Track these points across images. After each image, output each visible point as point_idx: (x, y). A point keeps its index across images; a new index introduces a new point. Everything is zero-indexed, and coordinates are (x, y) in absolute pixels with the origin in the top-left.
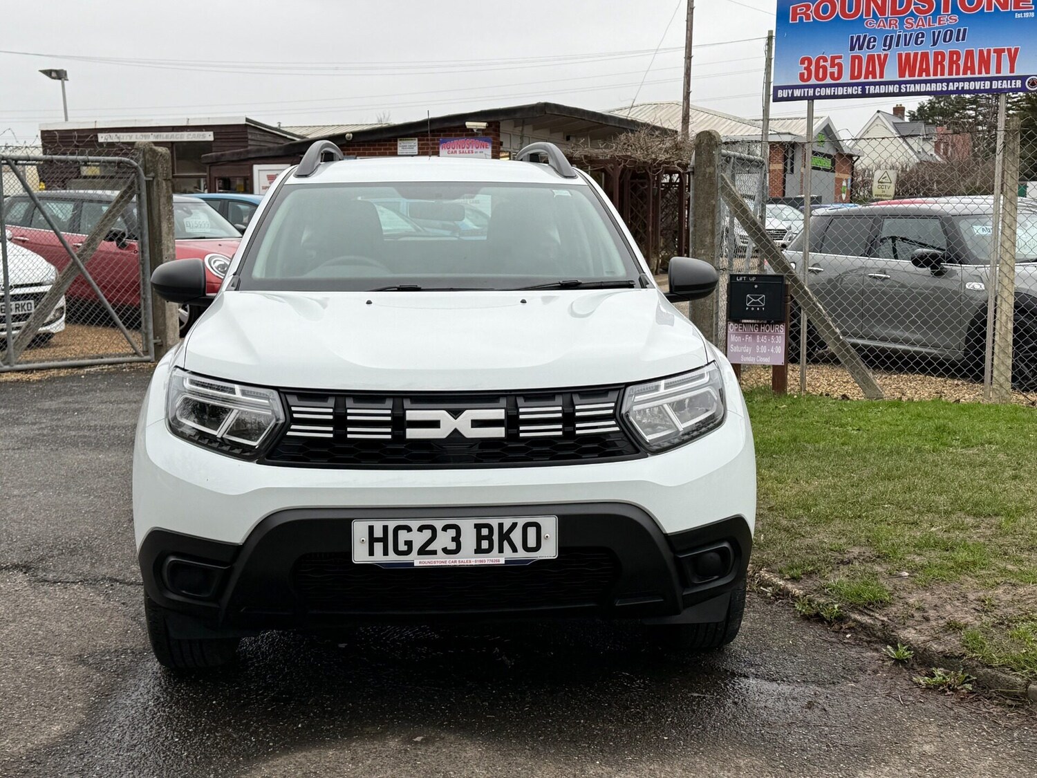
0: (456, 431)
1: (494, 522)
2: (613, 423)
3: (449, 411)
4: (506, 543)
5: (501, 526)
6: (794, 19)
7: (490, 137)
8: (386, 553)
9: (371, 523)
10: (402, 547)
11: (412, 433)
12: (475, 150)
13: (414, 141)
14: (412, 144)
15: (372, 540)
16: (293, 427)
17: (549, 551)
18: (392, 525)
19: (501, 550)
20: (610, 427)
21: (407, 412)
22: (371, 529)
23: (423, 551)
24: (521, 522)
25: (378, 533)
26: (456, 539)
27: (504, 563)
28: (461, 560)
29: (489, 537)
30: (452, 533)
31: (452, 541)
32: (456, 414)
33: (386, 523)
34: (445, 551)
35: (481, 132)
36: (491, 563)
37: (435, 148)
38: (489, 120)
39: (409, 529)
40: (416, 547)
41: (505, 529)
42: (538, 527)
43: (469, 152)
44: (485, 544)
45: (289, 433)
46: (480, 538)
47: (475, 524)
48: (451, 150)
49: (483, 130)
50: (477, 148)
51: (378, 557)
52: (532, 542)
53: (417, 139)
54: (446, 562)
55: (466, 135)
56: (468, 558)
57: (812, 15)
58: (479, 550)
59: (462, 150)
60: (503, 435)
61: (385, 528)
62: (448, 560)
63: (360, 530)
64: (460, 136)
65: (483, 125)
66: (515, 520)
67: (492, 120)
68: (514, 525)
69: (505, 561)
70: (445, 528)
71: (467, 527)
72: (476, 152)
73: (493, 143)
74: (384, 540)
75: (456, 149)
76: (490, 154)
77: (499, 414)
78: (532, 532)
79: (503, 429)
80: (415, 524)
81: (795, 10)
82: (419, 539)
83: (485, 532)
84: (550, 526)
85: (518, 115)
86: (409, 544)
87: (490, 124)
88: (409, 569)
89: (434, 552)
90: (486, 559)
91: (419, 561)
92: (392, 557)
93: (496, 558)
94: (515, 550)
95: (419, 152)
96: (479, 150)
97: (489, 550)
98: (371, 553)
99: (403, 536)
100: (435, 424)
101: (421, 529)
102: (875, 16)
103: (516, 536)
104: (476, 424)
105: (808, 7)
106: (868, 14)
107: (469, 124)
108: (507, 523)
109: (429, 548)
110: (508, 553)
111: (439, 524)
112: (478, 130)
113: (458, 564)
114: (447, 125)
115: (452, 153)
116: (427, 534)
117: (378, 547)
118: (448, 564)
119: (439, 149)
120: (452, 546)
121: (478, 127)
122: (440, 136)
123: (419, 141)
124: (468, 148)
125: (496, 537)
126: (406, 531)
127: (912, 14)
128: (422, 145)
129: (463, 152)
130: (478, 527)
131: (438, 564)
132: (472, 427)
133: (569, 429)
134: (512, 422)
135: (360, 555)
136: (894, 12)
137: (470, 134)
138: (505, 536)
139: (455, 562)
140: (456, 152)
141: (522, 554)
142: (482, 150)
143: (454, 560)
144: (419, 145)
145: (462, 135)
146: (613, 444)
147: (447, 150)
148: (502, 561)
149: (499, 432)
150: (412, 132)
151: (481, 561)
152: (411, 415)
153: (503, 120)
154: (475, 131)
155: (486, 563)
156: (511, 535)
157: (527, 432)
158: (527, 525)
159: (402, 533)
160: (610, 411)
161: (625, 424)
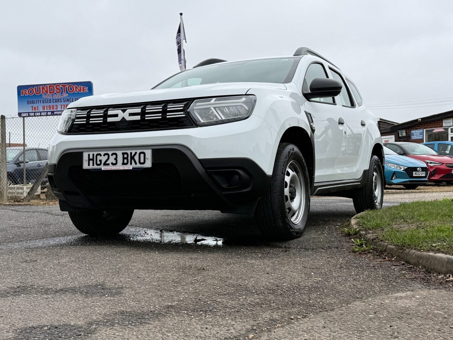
0: (123, 118)
1: (129, 152)
2: (183, 113)
3: (122, 110)
4: (133, 161)
5: (131, 153)
8: (93, 165)
9: (89, 153)
10: (99, 163)
11: (110, 120)
14: (450, 121)
15: (89, 160)
16: (76, 120)
17: (148, 164)
18: (95, 153)
19: (131, 164)
20: (181, 115)
21: (109, 111)
22: (89, 155)
23: (105, 164)
24: (138, 152)
25: (91, 157)
26: (116, 159)
27: (132, 169)
28: (117, 167)
29: (127, 158)
30: (114, 156)
31: (115, 160)
32: (124, 111)
33: (93, 153)
34: (112, 164)
39: (100, 155)
40: (103, 162)
41: (133, 155)
42: (144, 153)
44: (126, 161)
45: (75, 123)
46: (124, 158)
51: (91, 167)
52: (142, 161)
54: (112, 168)
56: (120, 167)
58: (123, 164)
60: (140, 119)
61: (93, 155)
63: (85, 156)
66: (136, 151)
68: (136, 153)
69: (132, 168)
70: (112, 155)
71: (119, 153)
74: (93, 160)
78: (142, 155)
79: (140, 116)
80: (102, 153)
82: (104, 159)
83: (126, 156)
84: (149, 153)
86: (100, 161)
88: (100, 171)
89: (108, 164)
90: (126, 167)
91: (104, 168)
92: (96, 167)
93: (129, 167)
94: (136, 164)
97: (127, 164)
98: (89, 165)
99: (99, 158)
100: (116, 116)
101: (104, 155)
103: (136, 158)
104: (131, 114)
108: (134, 152)
109: (107, 163)
110: (134, 165)
111: (110, 153)
113: (116, 169)
116: (106, 157)
117: (91, 162)
118: (113, 169)
120: (114, 162)
125: (129, 158)
130: (123, 154)
131: (110, 169)
132: (129, 116)
133: (164, 116)
134: (143, 114)
135: (85, 166)
138: (132, 158)
141: (139, 165)
143: (115, 167)
146: (183, 122)
149: (138, 118)
150: (449, 115)
151: (124, 168)
152: (110, 112)
155: (126, 169)
156: (134, 157)
157: (148, 117)
158: (140, 153)
159: (98, 157)
160: (182, 108)
161: (188, 114)
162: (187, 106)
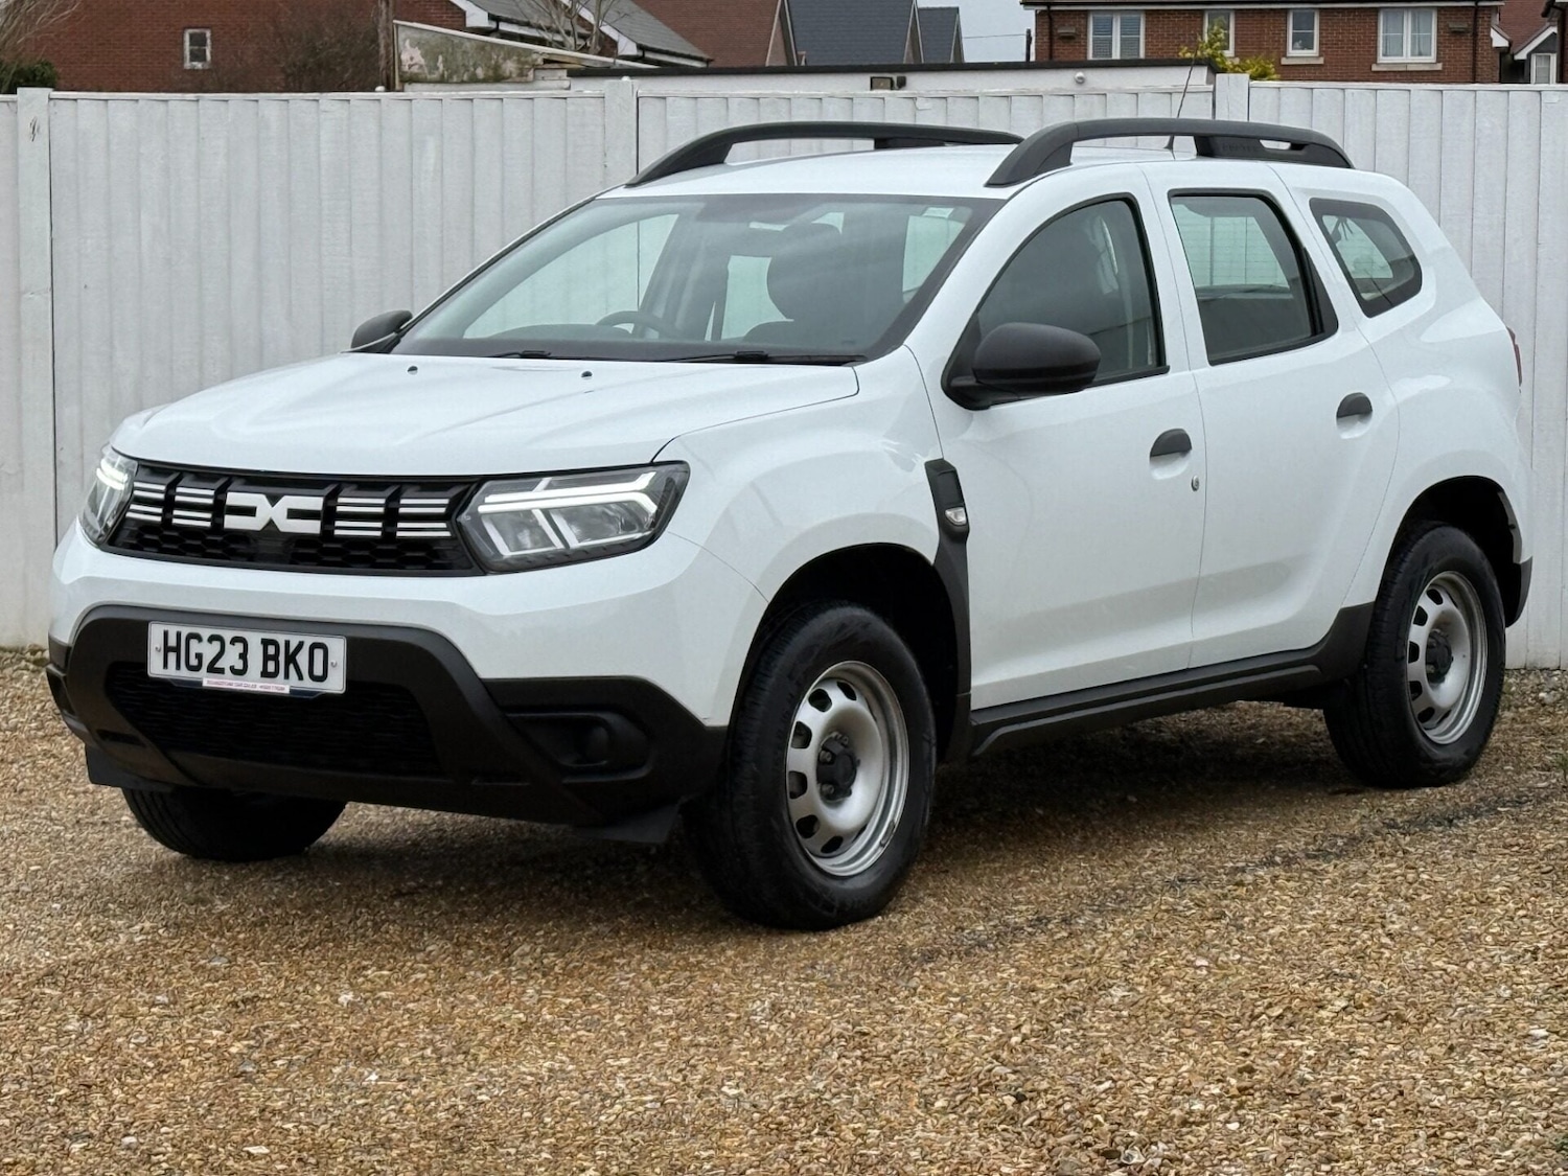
0: (271, 523)
1: (281, 638)
2: (443, 525)
3: (267, 496)
4: (291, 667)
5: (287, 644)
8: (178, 667)
9: (166, 627)
10: (194, 662)
11: (231, 522)
15: (167, 649)
16: (132, 507)
17: (336, 684)
18: (185, 631)
19: (287, 676)
20: (439, 531)
21: (229, 493)
22: (166, 634)
23: (212, 669)
24: (309, 640)
25: (172, 642)
26: (243, 656)
28: (247, 683)
29: (275, 658)
30: (239, 647)
31: (240, 658)
32: (274, 500)
33: (179, 629)
34: (232, 669)
36: (276, 691)
39: (198, 637)
40: (206, 663)
41: (291, 649)
42: (324, 647)
44: (271, 667)
45: (129, 515)
46: (266, 658)
47: (262, 639)
51: (172, 673)
52: (318, 671)
54: (231, 684)
56: (253, 683)
58: (265, 674)
60: (318, 531)
61: (179, 635)
62: (234, 682)
63: (156, 635)
66: (302, 639)
68: (300, 645)
69: (290, 690)
70: (234, 640)
71: (255, 639)
74: (177, 650)
77: (315, 503)
78: (319, 653)
79: (318, 523)
80: (206, 633)
82: (209, 651)
83: (271, 650)
84: (338, 648)
86: (199, 656)
88: (194, 691)
89: (221, 671)
90: (271, 685)
91: (209, 681)
92: (185, 674)
93: (281, 686)
94: (301, 677)
97: (274, 675)
98: (165, 665)
99: (195, 647)
100: (252, 512)
101: (211, 640)
103: (302, 659)
104: (294, 514)
108: (294, 641)
109: (218, 665)
110: (294, 681)
111: (228, 635)
113: (243, 688)
116: (216, 645)
117: (172, 657)
118: (234, 687)
120: (239, 665)
125: (282, 659)
126: (197, 641)
130: (266, 643)
131: (225, 687)
132: (287, 518)
133: (389, 530)
134: (328, 515)
135: (156, 668)
138: (291, 659)
139: (241, 685)
141: (308, 684)
146: (436, 554)
148: (287, 691)
149: (313, 527)
151: (266, 687)
152: (234, 498)
155: (271, 691)
156: (297, 658)
157: (343, 528)
158: (314, 646)
159: (193, 642)
160: (442, 510)
161: (458, 529)
162: (459, 504)
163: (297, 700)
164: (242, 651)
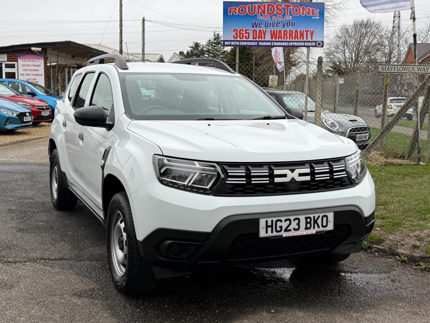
0: (293, 178)
1: (312, 216)
3: (290, 170)
4: (316, 224)
5: (314, 217)
6: (230, 13)
7: (43, 55)
8: (272, 232)
9: (267, 219)
10: (278, 229)
11: (277, 180)
12: (35, 60)
13: (5, 55)
14: (4, 56)
15: (267, 226)
16: (229, 179)
17: (330, 227)
18: (275, 219)
19: (314, 228)
21: (275, 171)
22: (267, 221)
23: (286, 230)
24: (321, 215)
25: (269, 224)
26: (298, 224)
28: (300, 233)
29: (310, 223)
30: (297, 221)
32: (292, 171)
33: (272, 219)
34: (295, 229)
35: (38, 52)
36: (311, 233)
37: (15, 59)
38: (42, 47)
39: (281, 221)
40: (283, 229)
41: (316, 218)
42: (326, 216)
43: (33, 61)
44: (308, 226)
45: (227, 182)
46: (307, 223)
47: (305, 217)
48: (24, 60)
49: (39, 51)
50: (37, 59)
51: (270, 234)
52: (325, 224)
53: (6, 54)
55: (31, 53)
56: (302, 232)
57: (237, 12)
58: (306, 228)
59: (29, 60)
60: (309, 179)
61: (272, 221)
62: (295, 233)
63: (262, 223)
64: (28, 54)
65: (40, 49)
66: (319, 215)
67: (44, 47)
68: (319, 217)
70: (294, 220)
71: (302, 218)
72: (36, 61)
73: (44, 58)
74: (271, 226)
75: (26, 60)
76: (43, 62)
77: (308, 170)
78: (325, 219)
79: (309, 177)
80: (283, 219)
81: (230, 9)
82: (285, 225)
83: (309, 220)
84: (331, 216)
85: (57, 46)
86: (281, 227)
87: (43, 49)
88: (281, 238)
89: (290, 230)
90: (309, 232)
91: (285, 234)
92: (275, 234)
93: (312, 231)
94: (319, 227)
95: (7, 60)
96: (38, 60)
97: (310, 228)
98: (267, 232)
99: (279, 224)
100: (285, 176)
101: (285, 221)
102: (261, 15)
104: (301, 175)
105: (236, 9)
106: (258, 14)
107: (33, 49)
108: (316, 216)
109: (288, 229)
110: (317, 229)
111: (292, 218)
112: (37, 51)
113: (299, 235)
114: (22, 48)
115: (24, 61)
116: (288, 222)
117: (269, 229)
118: (295, 235)
119: (17, 59)
120: (297, 227)
121: (38, 50)
122: (18, 53)
123: (7, 55)
124: (32, 59)
125: (312, 222)
126: (280, 222)
127: (275, 14)
128: (9, 57)
129: (30, 61)
130: (306, 218)
131: (292, 235)
132: (299, 176)
133: (332, 176)
134: (313, 174)
135: (262, 234)
136: (268, 13)
137: (34, 53)
138: (315, 222)
139: (298, 234)
140: (26, 61)
141: (321, 229)
142: (39, 60)
143: (297, 233)
144: (7, 57)
145: (29, 53)
147: (21, 60)
148: (315, 232)
149: (308, 178)
150: (4, 51)
151: (307, 233)
152: (276, 172)
153: (48, 48)
154: (36, 52)
155: (309, 233)
156: (318, 221)
157: (318, 178)
158: (323, 216)
163: (318, 235)
164: (298, 222)
